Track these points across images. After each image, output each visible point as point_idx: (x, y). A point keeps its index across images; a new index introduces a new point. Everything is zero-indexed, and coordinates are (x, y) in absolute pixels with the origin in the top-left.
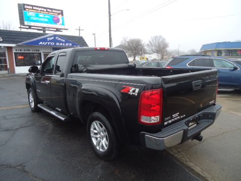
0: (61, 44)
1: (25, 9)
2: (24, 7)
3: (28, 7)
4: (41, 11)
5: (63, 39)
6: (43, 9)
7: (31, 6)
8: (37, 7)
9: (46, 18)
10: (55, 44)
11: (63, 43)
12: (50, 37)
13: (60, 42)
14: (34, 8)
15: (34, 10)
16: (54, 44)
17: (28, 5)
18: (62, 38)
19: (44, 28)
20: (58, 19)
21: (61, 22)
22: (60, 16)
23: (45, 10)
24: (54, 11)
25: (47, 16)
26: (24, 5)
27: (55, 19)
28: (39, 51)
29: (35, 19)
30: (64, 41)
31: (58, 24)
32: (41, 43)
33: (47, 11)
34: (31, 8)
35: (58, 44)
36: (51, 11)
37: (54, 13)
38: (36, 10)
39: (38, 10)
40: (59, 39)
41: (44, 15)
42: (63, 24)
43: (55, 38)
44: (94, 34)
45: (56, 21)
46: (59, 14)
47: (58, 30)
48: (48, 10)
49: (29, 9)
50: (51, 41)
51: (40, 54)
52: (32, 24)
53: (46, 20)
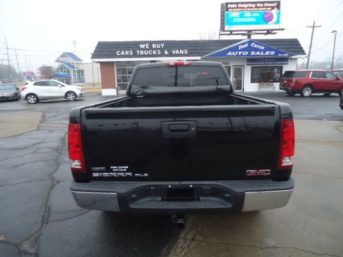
0: (258, 53)
1: (227, 10)
2: (227, 6)
3: (232, 6)
4: (248, 8)
5: (262, 46)
6: (250, 5)
7: (235, 3)
8: (243, 3)
9: (253, 17)
10: (249, 53)
11: (260, 51)
12: (243, 44)
13: (256, 50)
14: (239, 6)
15: (239, 8)
16: (247, 53)
17: (232, 3)
18: (260, 45)
19: (250, 31)
20: (272, 15)
21: (275, 19)
22: (274, 12)
23: (254, 6)
24: (266, 5)
25: (255, 15)
26: (227, 4)
27: (266, 16)
28: (228, 64)
29: (239, 20)
30: (263, 48)
31: (270, 23)
32: (230, 53)
33: (256, 7)
34: (235, 6)
35: (253, 53)
36: (262, 5)
37: (267, 7)
38: (242, 8)
39: (244, 8)
40: (255, 46)
41: (252, 13)
42: (278, 22)
43: (249, 45)
44: (334, 32)
45: (268, 18)
46: (273, 8)
47: (269, 32)
48: (258, 5)
49: (233, 8)
50: (243, 50)
51: (230, 67)
52: (234, 28)
53: (253, 20)
